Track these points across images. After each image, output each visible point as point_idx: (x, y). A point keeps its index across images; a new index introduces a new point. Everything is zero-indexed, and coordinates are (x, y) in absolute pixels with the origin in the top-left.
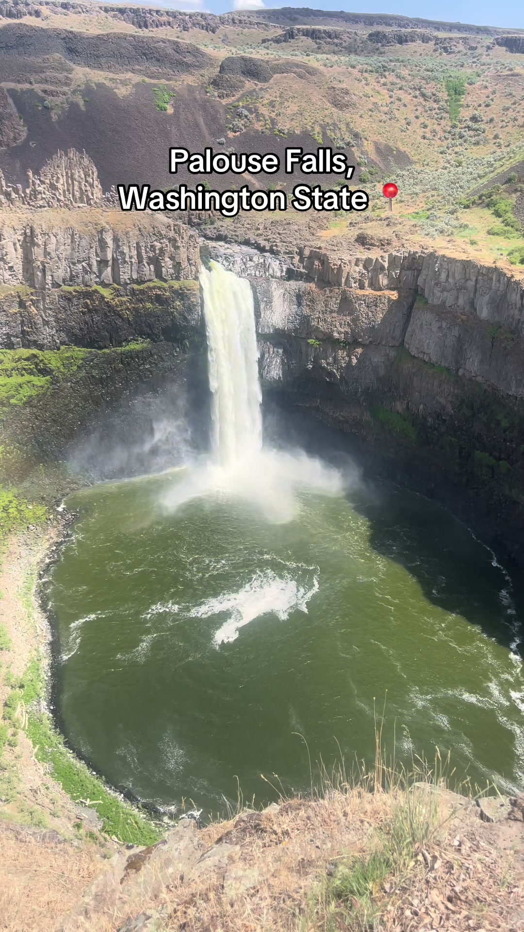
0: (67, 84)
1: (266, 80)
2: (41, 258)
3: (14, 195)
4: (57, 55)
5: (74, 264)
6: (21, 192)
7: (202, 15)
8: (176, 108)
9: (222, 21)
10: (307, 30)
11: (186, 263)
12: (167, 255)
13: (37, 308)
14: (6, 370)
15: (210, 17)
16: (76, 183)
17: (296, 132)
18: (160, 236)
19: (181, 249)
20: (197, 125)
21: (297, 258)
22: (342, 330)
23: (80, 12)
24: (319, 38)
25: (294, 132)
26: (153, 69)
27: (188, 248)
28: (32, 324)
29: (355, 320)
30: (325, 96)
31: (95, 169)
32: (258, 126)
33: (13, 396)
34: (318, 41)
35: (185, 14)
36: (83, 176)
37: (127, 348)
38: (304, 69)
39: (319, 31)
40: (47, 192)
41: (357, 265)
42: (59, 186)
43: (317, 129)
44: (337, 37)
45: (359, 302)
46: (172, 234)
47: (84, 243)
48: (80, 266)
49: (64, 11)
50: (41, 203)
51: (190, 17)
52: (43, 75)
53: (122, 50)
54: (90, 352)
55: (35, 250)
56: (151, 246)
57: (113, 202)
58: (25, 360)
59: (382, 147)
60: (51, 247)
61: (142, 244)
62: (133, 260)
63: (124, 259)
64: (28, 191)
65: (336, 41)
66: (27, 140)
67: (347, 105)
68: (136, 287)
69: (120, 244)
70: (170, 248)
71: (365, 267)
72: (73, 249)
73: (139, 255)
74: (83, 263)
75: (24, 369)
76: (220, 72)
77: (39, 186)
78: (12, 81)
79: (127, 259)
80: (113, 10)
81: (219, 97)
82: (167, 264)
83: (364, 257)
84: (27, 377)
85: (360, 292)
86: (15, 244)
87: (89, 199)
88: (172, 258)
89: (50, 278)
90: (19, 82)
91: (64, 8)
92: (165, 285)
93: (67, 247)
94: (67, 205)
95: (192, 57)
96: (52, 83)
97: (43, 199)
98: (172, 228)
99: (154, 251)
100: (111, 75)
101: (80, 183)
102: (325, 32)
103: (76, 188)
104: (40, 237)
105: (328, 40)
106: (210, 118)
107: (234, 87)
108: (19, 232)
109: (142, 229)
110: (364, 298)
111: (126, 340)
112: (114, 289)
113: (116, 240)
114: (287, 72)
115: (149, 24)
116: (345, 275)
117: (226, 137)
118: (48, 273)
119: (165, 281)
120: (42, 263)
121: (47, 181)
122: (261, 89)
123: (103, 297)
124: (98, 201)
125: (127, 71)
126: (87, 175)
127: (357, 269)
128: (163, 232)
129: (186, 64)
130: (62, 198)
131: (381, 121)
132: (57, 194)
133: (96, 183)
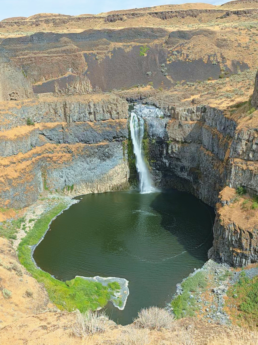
0: (106, 50)
1: (189, 39)
2: (68, 113)
3: (62, 91)
4: (104, 39)
5: (80, 114)
6: (64, 90)
7: (191, 10)
8: (148, 54)
9: (201, 11)
10: (235, 12)
11: (121, 113)
12: (113, 110)
13: (68, 130)
14: (57, 151)
15: (195, 11)
16: (83, 86)
17: (196, 59)
18: (110, 103)
19: (119, 108)
20: (155, 60)
21: (167, 109)
22: (180, 137)
23: (139, 16)
24: (240, 14)
25: (195, 59)
26: (142, 40)
27: (122, 107)
28: (66, 135)
29: (184, 132)
30: (214, 43)
31: (89, 81)
32: (181, 58)
33: (59, 160)
34: (239, 15)
35: (183, 11)
36: (85, 83)
37: (100, 144)
38: (208, 32)
39: (241, 11)
40: (72, 90)
41: (185, 111)
42: (77, 88)
43: (207, 57)
44: (248, 13)
45: (185, 126)
46: (115, 102)
47: (83, 106)
48: (82, 115)
49: (133, 16)
50: (70, 94)
51: (186, 12)
52: (98, 47)
53: (130, 34)
54: (86, 145)
55: (66, 109)
56: (107, 107)
57: (96, 92)
58: (64, 148)
59: (235, 63)
60: (72, 108)
61: (104, 106)
62: (101, 112)
63: (97, 112)
64: (66, 90)
65: (248, 15)
66: (87, 71)
67: (224, 46)
68: (102, 122)
69: (96, 106)
70: (115, 107)
71: (188, 112)
72: (80, 109)
73: (103, 110)
74: (83, 114)
75: (64, 151)
76: (169, 38)
77: (70, 88)
78: (87, 50)
79: (98, 112)
80: (153, 13)
81: (167, 48)
82: (114, 113)
83: (187, 108)
84: (64, 154)
85: (186, 122)
86: (61, 108)
87: (87, 91)
88: (116, 111)
89: (71, 119)
90: (89, 50)
91: (133, 15)
92: (113, 121)
93: (77, 108)
94: (80, 94)
95: (160, 33)
96: (101, 50)
97: (71, 92)
98: (115, 100)
99: (108, 108)
100: (125, 44)
101: (84, 86)
102: (243, 11)
103: (83, 88)
104: (68, 105)
105: (245, 14)
106: (161, 56)
107: (173, 43)
108: (62, 104)
109: (104, 101)
110: (187, 124)
111: (99, 141)
112: (94, 123)
113: (94, 105)
114: (200, 35)
115: (167, 17)
116: (180, 115)
117: (166, 64)
118: (70, 117)
119: (113, 119)
120: (69, 114)
121: (73, 86)
122: (186, 43)
123: (90, 126)
124: (90, 92)
125: (131, 42)
126: (86, 83)
127: (185, 113)
128: (112, 102)
129: (156, 36)
130: (78, 91)
131: (239, 51)
132: (76, 90)
133: (90, 86)
